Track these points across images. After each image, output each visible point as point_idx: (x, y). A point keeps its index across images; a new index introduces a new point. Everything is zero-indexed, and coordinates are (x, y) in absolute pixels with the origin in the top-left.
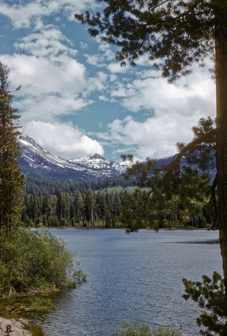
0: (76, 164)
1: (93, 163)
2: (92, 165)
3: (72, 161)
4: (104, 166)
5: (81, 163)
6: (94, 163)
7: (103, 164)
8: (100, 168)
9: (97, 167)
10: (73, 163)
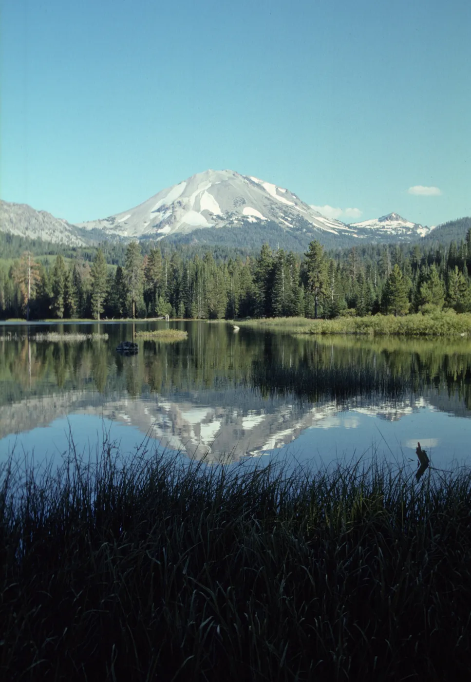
0: (358, 229)
1: (386, 227)
2: (385, 230)
3: (354, 225)
4: (403, 231)
5: (369, 227)
6: (388, 227)
7: (402, 229)
8: (397, 235)
9: (391, 233)
10: (355, 228)
